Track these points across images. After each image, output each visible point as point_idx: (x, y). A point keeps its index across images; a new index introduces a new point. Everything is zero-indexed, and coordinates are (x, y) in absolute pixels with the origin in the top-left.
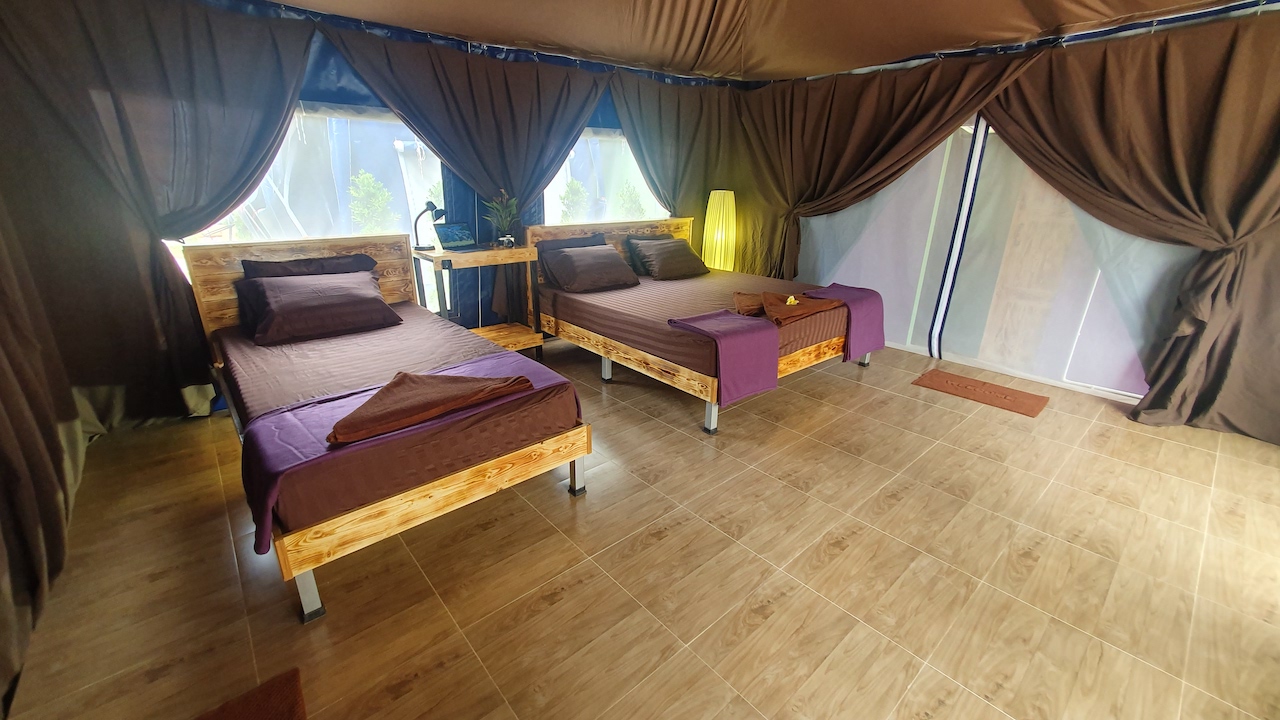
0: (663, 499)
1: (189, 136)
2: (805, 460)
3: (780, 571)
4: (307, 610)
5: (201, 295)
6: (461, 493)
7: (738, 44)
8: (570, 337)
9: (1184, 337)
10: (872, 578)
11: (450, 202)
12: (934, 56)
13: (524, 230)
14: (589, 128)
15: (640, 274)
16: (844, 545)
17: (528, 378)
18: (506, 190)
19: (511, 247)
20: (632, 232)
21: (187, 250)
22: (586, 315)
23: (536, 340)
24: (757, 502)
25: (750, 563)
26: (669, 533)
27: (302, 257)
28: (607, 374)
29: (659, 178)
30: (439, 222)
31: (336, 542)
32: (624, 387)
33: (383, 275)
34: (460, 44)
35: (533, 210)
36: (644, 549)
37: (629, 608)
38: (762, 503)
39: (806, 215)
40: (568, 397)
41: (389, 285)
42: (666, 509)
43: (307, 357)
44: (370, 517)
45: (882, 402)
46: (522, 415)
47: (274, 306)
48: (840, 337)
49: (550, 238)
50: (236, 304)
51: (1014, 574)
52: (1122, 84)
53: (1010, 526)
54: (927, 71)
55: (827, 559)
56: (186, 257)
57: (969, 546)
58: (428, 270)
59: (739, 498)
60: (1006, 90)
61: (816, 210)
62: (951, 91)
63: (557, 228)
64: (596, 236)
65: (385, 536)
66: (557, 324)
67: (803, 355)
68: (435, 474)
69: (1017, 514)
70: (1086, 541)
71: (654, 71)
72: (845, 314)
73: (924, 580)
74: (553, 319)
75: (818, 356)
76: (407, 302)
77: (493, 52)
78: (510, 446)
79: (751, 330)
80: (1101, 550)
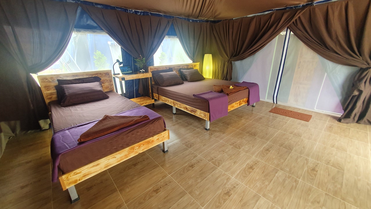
0: (193, 153)
1: (38, 41)
2: (238, 138)
3: (233, 178)
4: (73, 199)
5: (44, 91)
6: (126, 155)
7: (212, 9)
8: (163, 100)
9: (355, 96)
10: (263, 180)
11: (124, 59)
12: (273, 10)
13: (148, 68)
14: (167, 36)
15: (184, 80)
16: (253, 168)
17: (148, 116)
18: (142, 55)
19: (144, 73)
20: (181, 67)
21: (39, 77)
22: (167, 94)
23: (152, 102)
24: (224, 153)
25: (223, 176)
26: (195, 165)
27: (77, 78)
28: (174, 112)
29: (189, 51)
30: (121, 66)
31: (82, 176)
32: (179, 116)
33: (103, 83)
34: (126, 10)
35: (150, 61)
36: (187, 171)
37: (183, 194)
38: (225, 154)
39: (234, 61)
40: (161, 121)
41: (105, 86)
42: (194, 157)
43: (77, 110)
44: (94, 166)
45: (261, 118)
46: (146, 128)
47: (67, 94)
48: (247, 98)
49: (156, 70)
50: (56, 93)
51: (310, 177)
52: (334, 16)
53: (306, 159)
54: (271, 15)
55: (248, 173)
56: (38, 79)
57: (294, 167)
58: (118, 81)
59: (218, 152)
60: (296, 20)
61: (237, 59)
62: (279, 21)
63: (158, 67)
64: (170, 69)
65: (99, 172)
66: (158, 96)
67: (236, 104)
68: (117, 150)
69: (308, 155)
70: (332, 164)
71: (186, 18)
72: (248, 91)
73: (281, 180)
74: (157, 95)
75: (240, 104)
76: (111, 91)
77: (136, 12)
78: (142, 139)
79: (219, 97)
80: (338, 167)
